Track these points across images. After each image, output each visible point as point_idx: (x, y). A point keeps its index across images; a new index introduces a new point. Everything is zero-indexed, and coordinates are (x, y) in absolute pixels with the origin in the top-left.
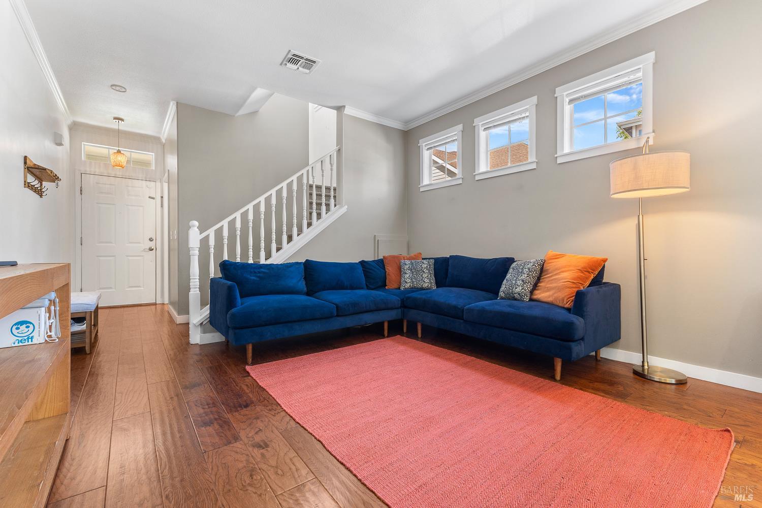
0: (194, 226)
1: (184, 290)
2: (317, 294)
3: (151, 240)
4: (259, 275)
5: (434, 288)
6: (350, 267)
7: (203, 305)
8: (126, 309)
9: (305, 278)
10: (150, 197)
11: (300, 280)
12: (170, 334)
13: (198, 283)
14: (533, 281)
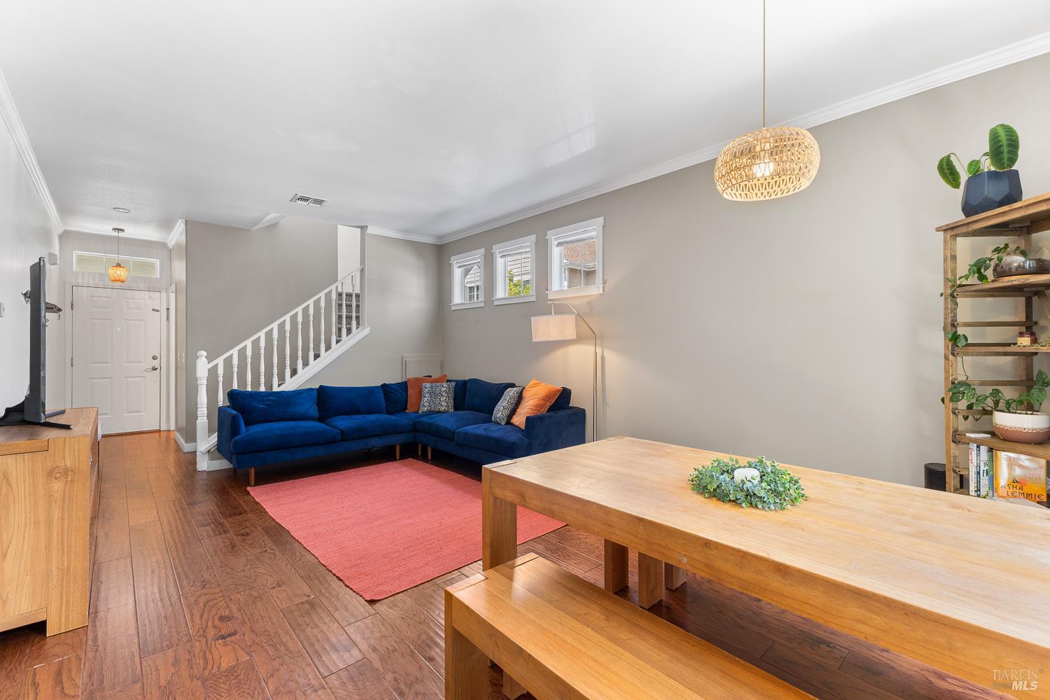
0: (202, 356)
1: (192, 416)
2: (329, 420)
3: (154, 358)
4: (267, 403)
5: (452, 410)
6: (370, 391)
7: (210, 432)
8: (124, 437)
9: (318, 404)
10: (153, 310)
11: (313, 405)
12: (177, 463)
13: (206, 412)
14: (511, 407)
